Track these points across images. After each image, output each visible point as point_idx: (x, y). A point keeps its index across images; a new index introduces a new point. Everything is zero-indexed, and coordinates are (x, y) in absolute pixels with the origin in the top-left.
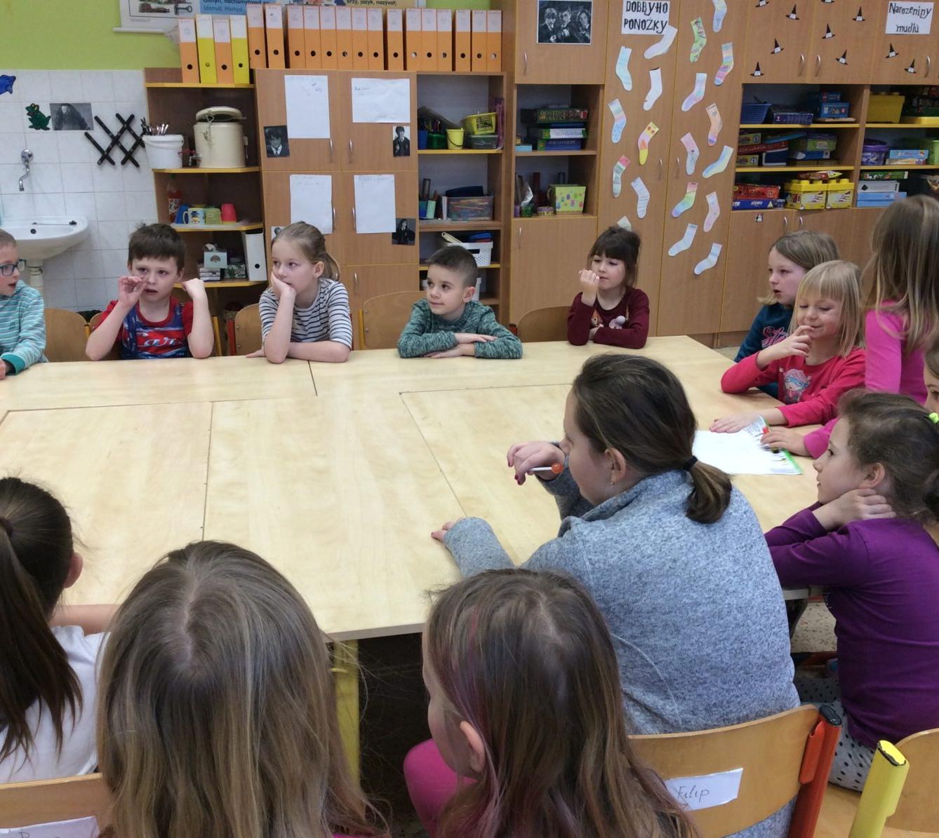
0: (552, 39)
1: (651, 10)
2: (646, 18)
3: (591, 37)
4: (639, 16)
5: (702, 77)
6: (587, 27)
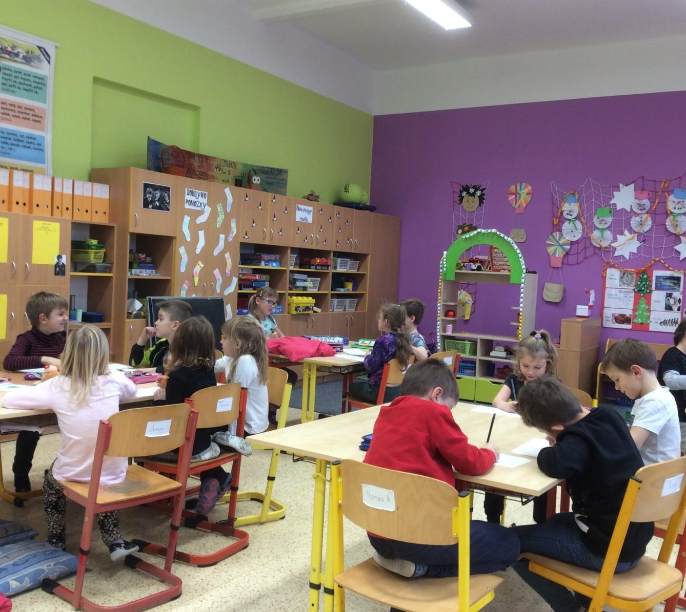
0: (150, 207)
1: (199, 196)
2: (197, 200)
3: (170, 208)
4: (193, 199)
5: (222, 236)
6: (168, 201)
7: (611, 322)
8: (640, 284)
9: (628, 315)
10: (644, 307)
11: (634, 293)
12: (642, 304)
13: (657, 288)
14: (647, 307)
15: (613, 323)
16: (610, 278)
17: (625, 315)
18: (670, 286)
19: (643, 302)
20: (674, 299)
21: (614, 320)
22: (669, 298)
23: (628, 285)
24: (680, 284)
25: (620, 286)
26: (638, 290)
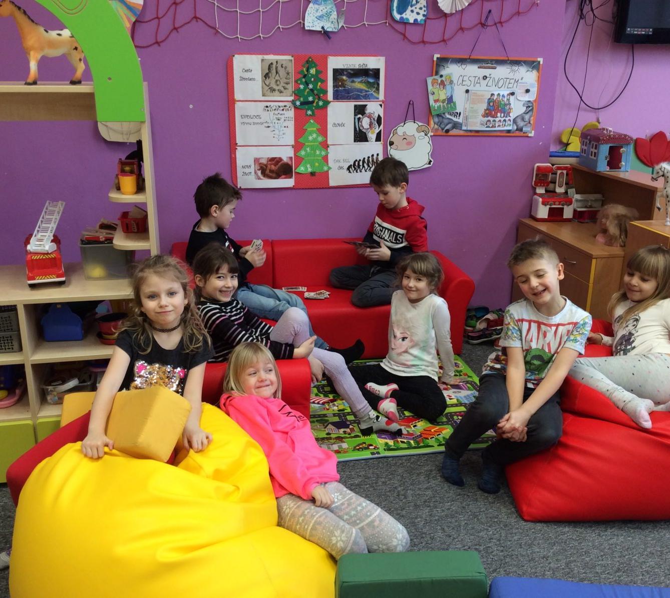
7: (252, 177)
8: (305, 89)
9: (285, 159)
10: (315, 140)
11: (293, 110)
12: (311, 134)
13: (338, 96)
14: (320, 139)
15: (259, 179)
16: (242, 79)
17: (280, 159)
18: (361, 90)
19: (312, 127)
20: (370, 117)
21: (259, 173)
22: (360, 116)
23: (281, 92)
24: (378, 85)
25: (264, 95)
26: (302, 104)
